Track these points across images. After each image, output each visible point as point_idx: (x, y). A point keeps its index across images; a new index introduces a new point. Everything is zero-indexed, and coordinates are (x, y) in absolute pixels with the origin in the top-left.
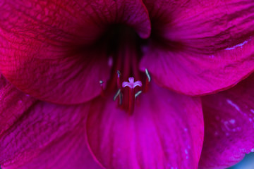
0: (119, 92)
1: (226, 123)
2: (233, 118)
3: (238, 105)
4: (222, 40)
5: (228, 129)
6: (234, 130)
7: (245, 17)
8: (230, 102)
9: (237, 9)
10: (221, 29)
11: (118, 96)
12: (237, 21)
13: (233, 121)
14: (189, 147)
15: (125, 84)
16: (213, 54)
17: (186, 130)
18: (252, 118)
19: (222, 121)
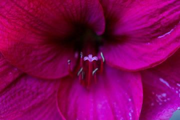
0: (81, 70)
1: (159, 96)
2: (164, 92)
3: (168, 82)
4: (155, 29)
5: (161, 101)
6: (165, 101)
7: (171, 10)
8: (162, 80)
9: (166, 4)
10: (155, 20)
11: (81, 73)
12: (165, 14)
13: (164, 95)
14: (132, 111)
15: (86, 58)
16: (149, 42)
17: (130, 100)
18: (178, 91)
19: (157, 95)
